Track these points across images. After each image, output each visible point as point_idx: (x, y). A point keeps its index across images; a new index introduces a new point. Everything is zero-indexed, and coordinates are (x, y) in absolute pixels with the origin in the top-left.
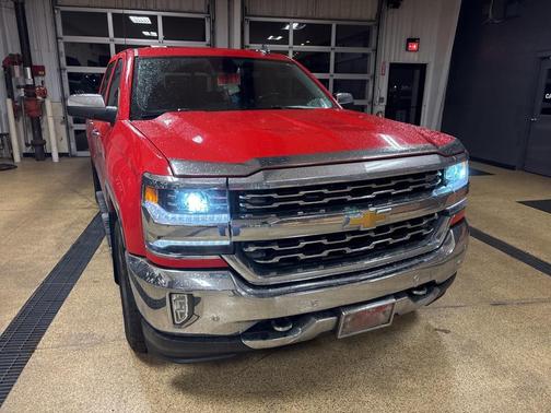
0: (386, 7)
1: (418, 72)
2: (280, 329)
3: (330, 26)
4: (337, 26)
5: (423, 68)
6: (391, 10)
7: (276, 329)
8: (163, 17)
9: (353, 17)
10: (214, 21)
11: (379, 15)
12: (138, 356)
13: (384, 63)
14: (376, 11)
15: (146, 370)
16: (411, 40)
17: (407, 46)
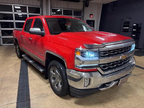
0: (85, 7)
1: (92, 22)
2: (107, 85)
3: (72, 10)
4: (74, 11)
5: (94, 21)
6: (86, 8)
7: (106, 85)
8: (28, 7)
9: (77, 9)
10: (43, 8)
11: (83, 8)
12: (61, 97)
13: (85, 20)
14: (82, 7)
15: (66, 101)
16: (91, 15)
17: (90, 16)
